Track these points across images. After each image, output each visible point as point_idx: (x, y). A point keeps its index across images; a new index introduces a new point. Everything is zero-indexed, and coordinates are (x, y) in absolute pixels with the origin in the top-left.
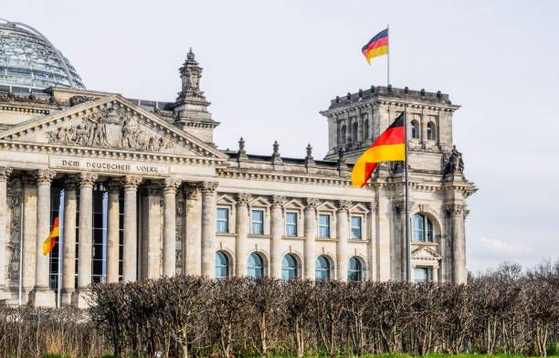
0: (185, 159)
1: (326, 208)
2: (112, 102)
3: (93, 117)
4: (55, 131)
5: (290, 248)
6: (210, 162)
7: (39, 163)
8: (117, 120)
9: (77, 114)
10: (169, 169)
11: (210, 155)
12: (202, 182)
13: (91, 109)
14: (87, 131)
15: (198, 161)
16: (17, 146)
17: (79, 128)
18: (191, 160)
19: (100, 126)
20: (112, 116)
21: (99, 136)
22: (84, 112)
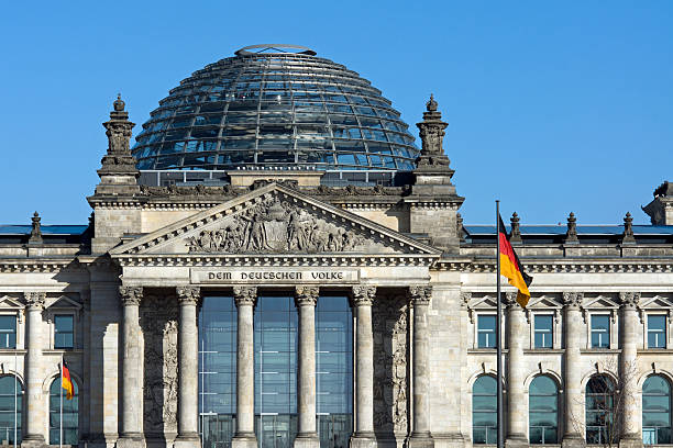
0: (378, 260)
1: (656, 306)
2: (272, 192)
3: (248, 213)
4: (197, 237)
5: (596, 365)
6: (417, 260)
7: (176, 279)
8: (281, 214)
9: (224, 213)
10: (359, 273)
11: (416, 251)
12: (407, 288)
13: (244, 205)
14: (241, 233)
15: (398, 260)
16: (145, 260)
17: (228, 229)
18: (388, 260)
19: (257, 225)
20: (275, 211)
21: (255, 238)
22: (234, 209)
